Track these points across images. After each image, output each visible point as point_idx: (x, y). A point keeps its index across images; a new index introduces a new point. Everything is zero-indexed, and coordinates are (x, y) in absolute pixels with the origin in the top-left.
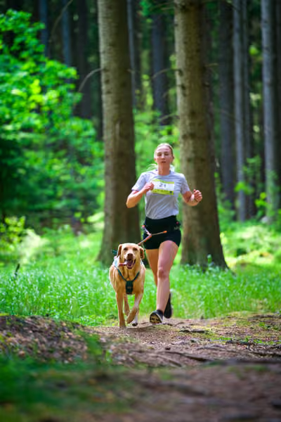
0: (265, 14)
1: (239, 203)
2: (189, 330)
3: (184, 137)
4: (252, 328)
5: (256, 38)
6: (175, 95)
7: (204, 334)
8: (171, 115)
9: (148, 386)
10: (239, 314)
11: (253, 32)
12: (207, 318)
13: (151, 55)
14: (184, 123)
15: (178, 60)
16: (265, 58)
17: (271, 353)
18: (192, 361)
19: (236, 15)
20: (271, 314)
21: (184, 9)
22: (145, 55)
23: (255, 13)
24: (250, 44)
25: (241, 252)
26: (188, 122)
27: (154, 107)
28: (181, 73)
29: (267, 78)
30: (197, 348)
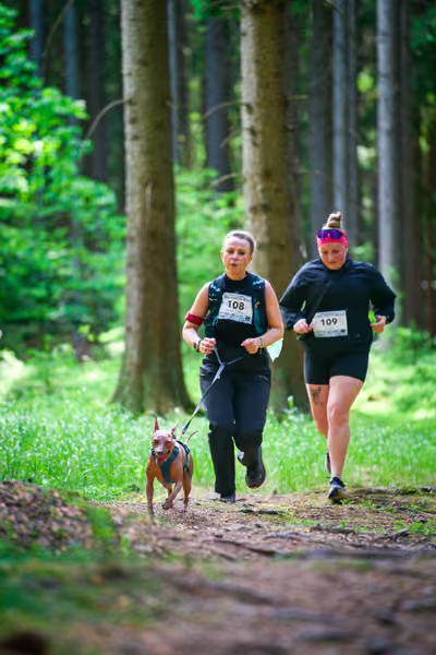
0: (383, 22)
2: (255, 509)
3: (254, 209)
5: (367, 59)
6: (241, 148)
7: (276, 517)
8: (234, 175)
9: (184, 588)
11: (366, 51)
12: (282, 493)
13: (204, 83)
14: (254, 187)
15: (247, 89)
16: (383, 91)
18: (255, 555)
19: (338, 23)
20: (382, 488)
21: (256, 9)
22: (194, 85)
23: (368, 20)
24: (359, 70)
26: (259, 187)
27: (206, 164)
28: (250, 109)
29: (384, 122)
30: (264, 536)
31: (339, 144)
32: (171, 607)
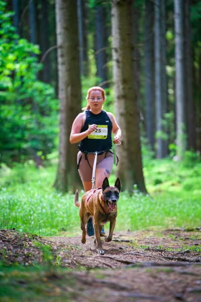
0: (177, 9)
1: (158, 146)
2: (119, 240)
3: (119, 98)
4: (164, 239)
5: (171, 26)
6: (112, 67)
7: (129, 243)
8: (109, 81)
9: (86, 283)
10: (155, 228)
11: (170, 22)
12: (132, 231)
13: (95, 36)
14: (118, 87)
15: (114, 40)
16: (178, 40)
17: (177, 257)
18: (119, 263)
19: (157, 9)
20: (178, 228)
21: (119, 4)
22: (90, 37)
23: (171, 8)
24: (167, 30)
25: (158, 182)
26: (121, 87)
28: (116, 50)
29: (178, 55)
30: (124, 253)
31: (158, 65)
32: (80, 293)
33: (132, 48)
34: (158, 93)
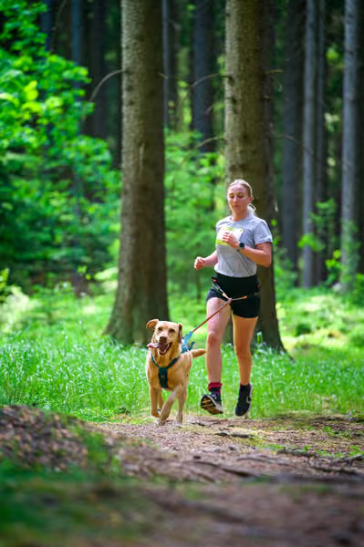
0: (350, 5)
1: (303, 263)
2: (228, 433)
3: (233, 169)
4: (313, 434)
5: (336, 38)
7: (247, 440)
11: (334, 31)
12: (252, 418)
13: (191, 54)
14: (233, 149)
15: (228, 63)
16: (348, 65)
17: (338, 468)
18: (229, 475)
20: (340, 416)
22: (183, 54)
24: (327, 45)
25: (302, 330)
26: (238, 149)
27: (192, 127)
28: (231, 81)
29: (349, 93)
30: (237, 458)
31: (308, 110)
33: (263, 78)
34: (307, 163)
